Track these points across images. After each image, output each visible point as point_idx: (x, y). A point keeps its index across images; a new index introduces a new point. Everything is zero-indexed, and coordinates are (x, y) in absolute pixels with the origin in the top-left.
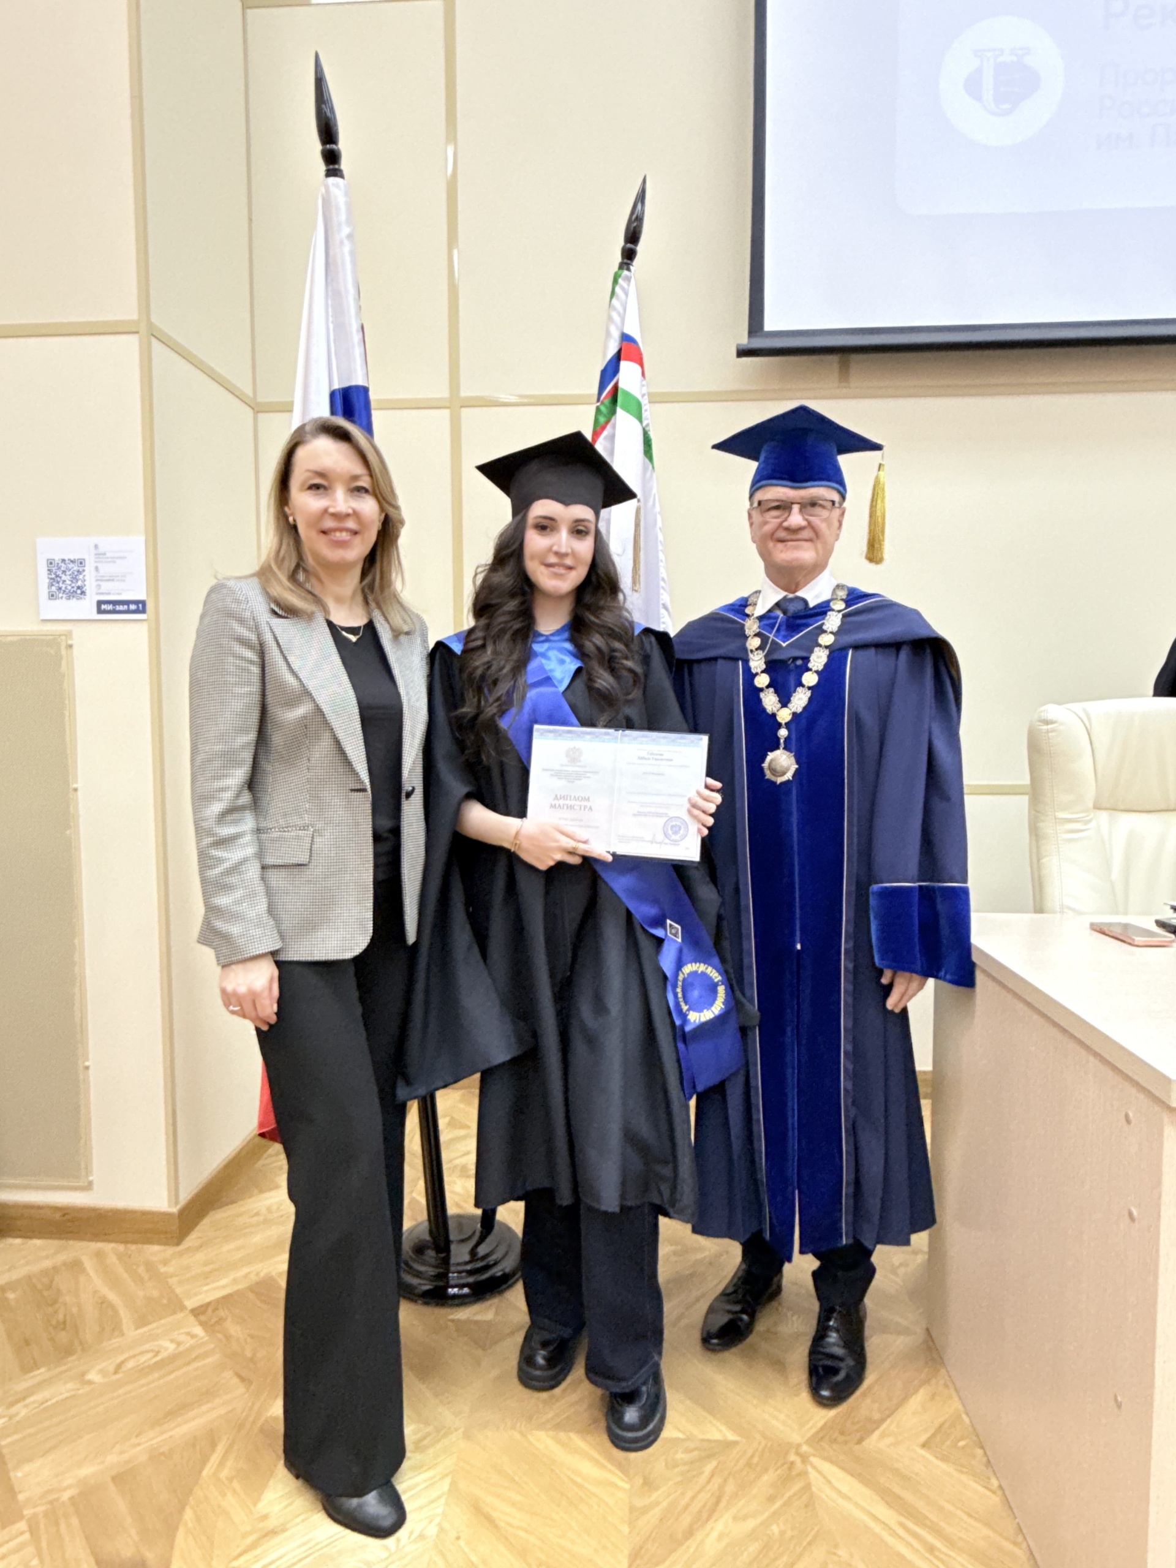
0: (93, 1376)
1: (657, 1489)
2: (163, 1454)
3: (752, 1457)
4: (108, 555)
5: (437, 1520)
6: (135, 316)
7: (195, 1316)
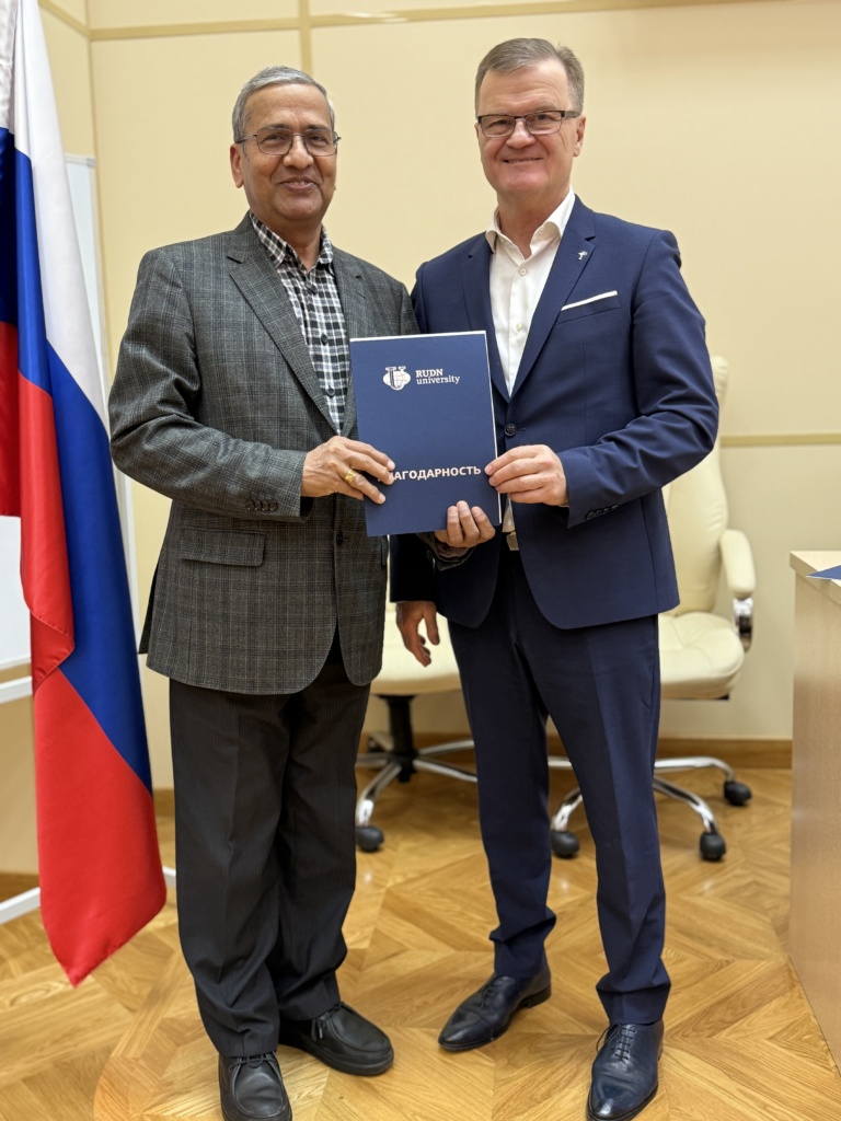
2: (66, 1063)
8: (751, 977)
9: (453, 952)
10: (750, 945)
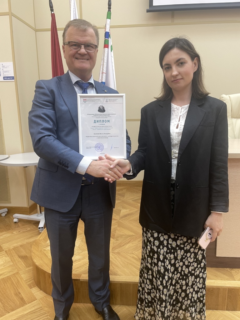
0: (14, 233)
2: (29, 243)
4: (5, 66)
6: (8, 11)
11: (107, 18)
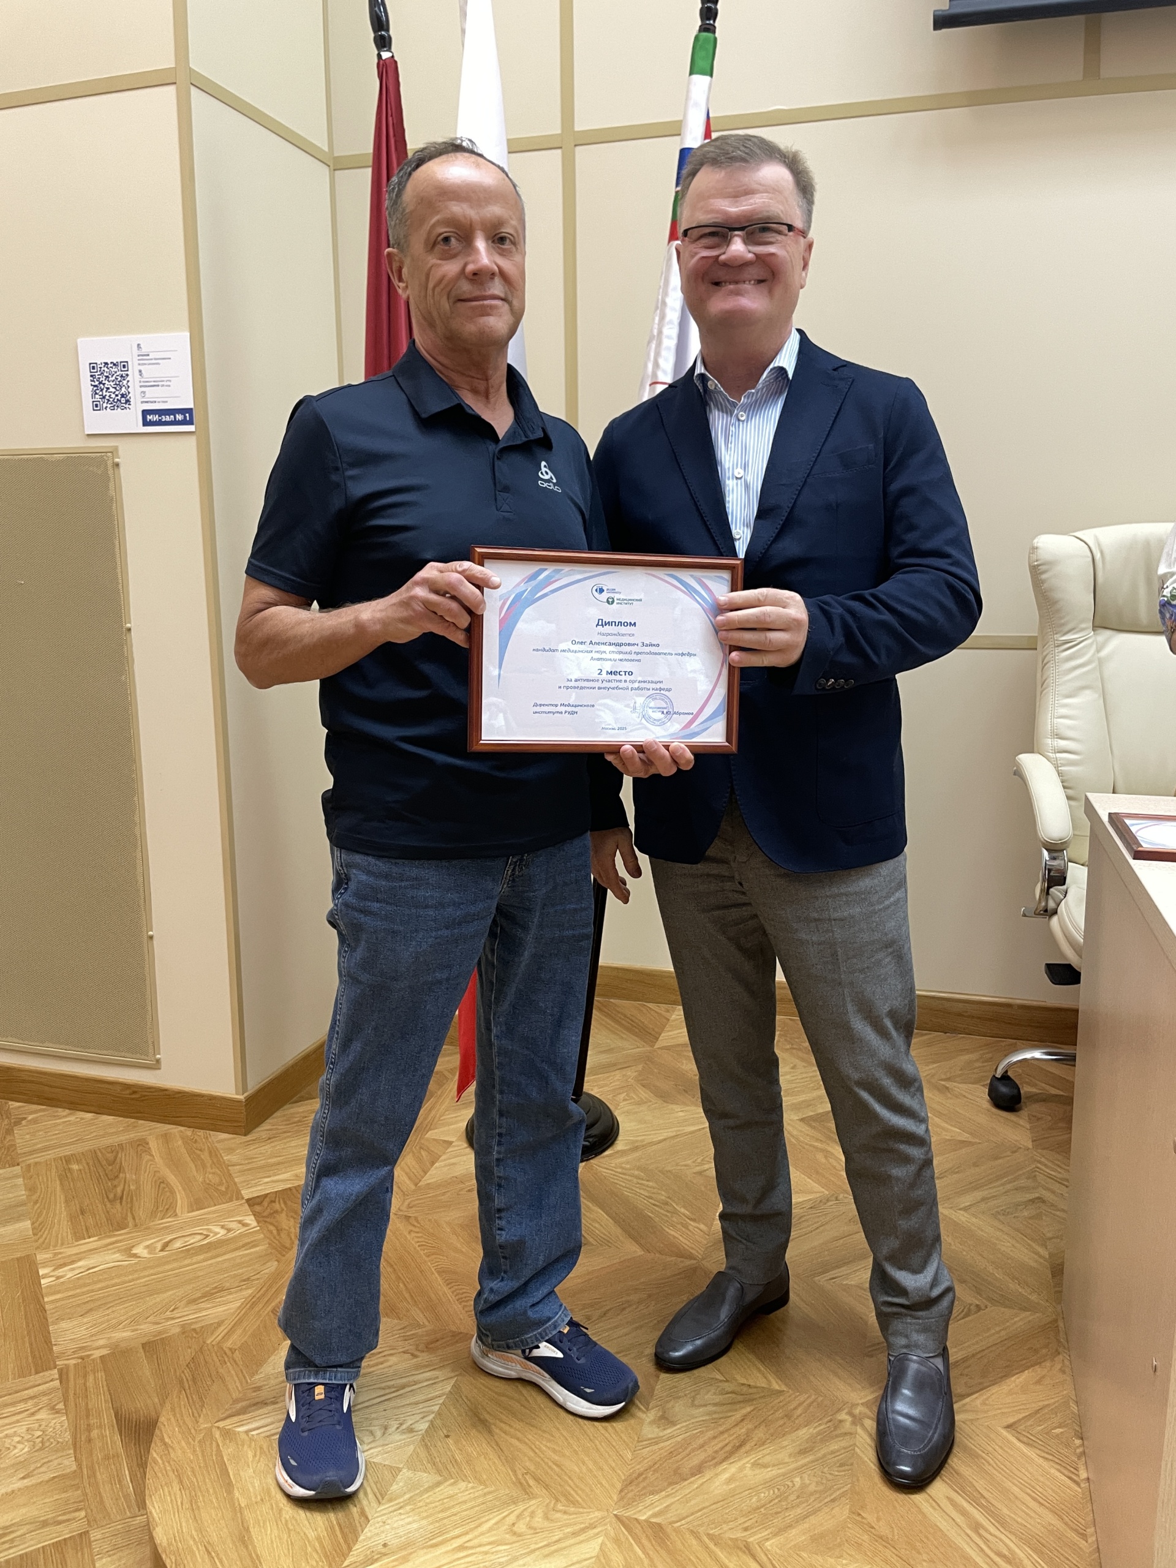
0: (140, 1250)
1: (673, 1424)
2: (194, 1330)
3: (795, 1408)
4: (151, 356)
5: (431, 1417)
6: (168, 63)
7: (249, 1205)
8: (1003, 1333)
9: (640, 1252)
10: (1013, 1286)
11: (691, 73)
